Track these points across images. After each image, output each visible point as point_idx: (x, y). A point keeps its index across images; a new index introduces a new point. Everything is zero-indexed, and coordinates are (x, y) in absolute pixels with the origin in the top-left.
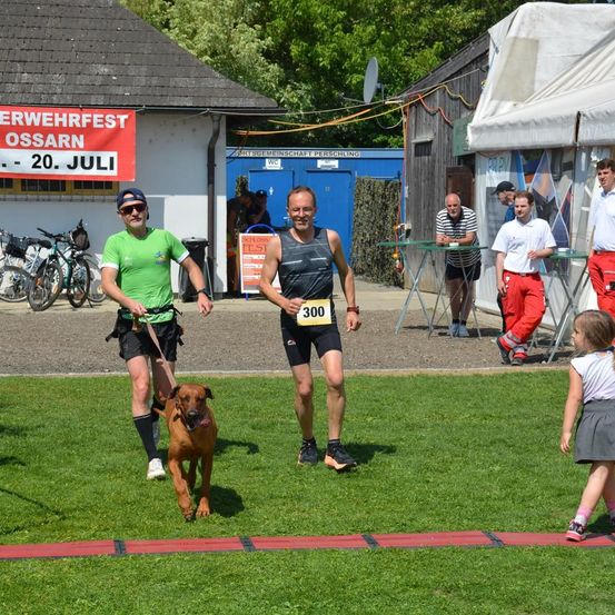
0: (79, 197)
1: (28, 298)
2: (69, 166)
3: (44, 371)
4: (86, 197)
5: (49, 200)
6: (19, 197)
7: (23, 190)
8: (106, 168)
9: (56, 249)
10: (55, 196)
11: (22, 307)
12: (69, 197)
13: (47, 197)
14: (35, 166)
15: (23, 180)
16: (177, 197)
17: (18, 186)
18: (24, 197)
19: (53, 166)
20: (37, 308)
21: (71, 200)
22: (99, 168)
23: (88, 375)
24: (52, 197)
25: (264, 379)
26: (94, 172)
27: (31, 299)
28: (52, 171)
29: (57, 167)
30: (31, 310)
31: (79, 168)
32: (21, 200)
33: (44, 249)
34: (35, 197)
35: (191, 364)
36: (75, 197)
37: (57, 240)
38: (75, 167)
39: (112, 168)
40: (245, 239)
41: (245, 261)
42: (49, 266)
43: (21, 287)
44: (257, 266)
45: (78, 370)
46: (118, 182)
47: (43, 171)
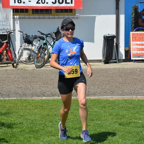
0: (58, 17)
1: (34, 63)
2: (53, 3)
3: (32, 96)
4: (60, 17)
5: (44, 18)
6: (31, 17)
7: (33, 13)
8: (69, 3)
9: (47, 40)
10: (47, 16)
11: (31, 67)
12: (53, 17)
13: (43, 17)
14: (38, 3)
15: (33, 10)
16: (101, 16)
17: (30, 12)
18: (33, 17)
19: (46, 3)
20: (38, 67)
21: (54, 18)
22: (66, 3)
23: (52, 98)
24: (46, 17)
25: (132, 100)
26: (64, 5)
27: (36, 63)
28: (45, 5)
29: (47, 3)
30: (35, 68)
31: (57, 3)
32: (32, 18)
33: (41, 40)
34: (38, 17)
35: (100, 93)
36: (56, 17)
37: (47, 36)
38: (55, 3)
39: (72, 3)
40: (133, 34)
41: (133, 45)
42: (43, 48)
43: (31, 57)
44: (139, 47)
45: (48, 96)
46: (75, 9)
47: (41, 5)
